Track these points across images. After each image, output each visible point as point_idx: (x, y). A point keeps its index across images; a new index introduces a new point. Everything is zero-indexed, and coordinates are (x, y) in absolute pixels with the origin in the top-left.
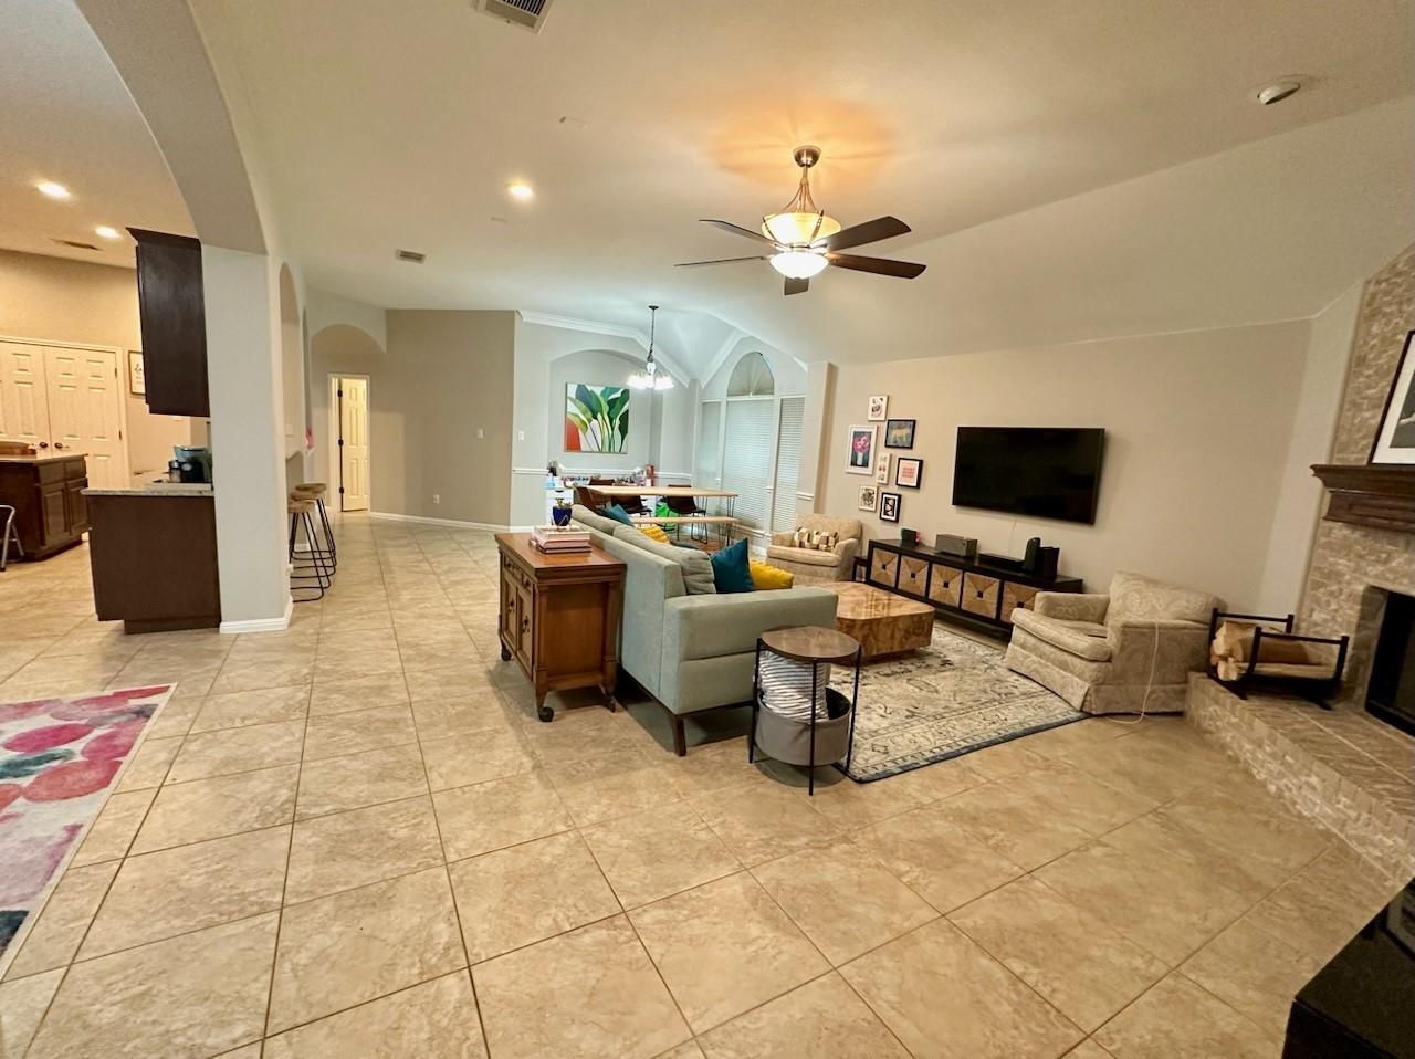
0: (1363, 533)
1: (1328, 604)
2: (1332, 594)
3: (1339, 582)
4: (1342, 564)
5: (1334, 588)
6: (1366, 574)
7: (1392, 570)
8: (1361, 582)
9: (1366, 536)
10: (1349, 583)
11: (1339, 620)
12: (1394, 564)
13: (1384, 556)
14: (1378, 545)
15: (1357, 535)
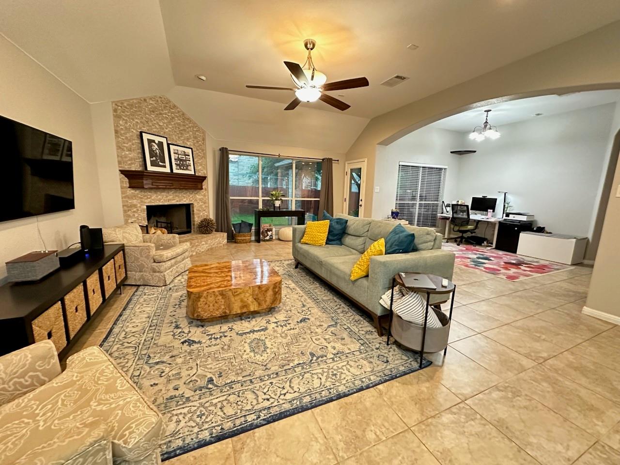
0: (139, 191)
1: (134, 215)
2: (134, 212)
3: (136, 207)
4: (135, 202)
5: (135, 210)
6: (145, 203)
7: (153, 200)
8: (144, 205)
9: (141, 191)
10: (140, 207)
11: (140, 218)
12: (153, 198)
13: (149, 196)
14: (146, 194)
15: (138, 192)
